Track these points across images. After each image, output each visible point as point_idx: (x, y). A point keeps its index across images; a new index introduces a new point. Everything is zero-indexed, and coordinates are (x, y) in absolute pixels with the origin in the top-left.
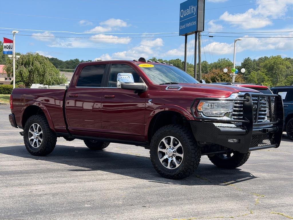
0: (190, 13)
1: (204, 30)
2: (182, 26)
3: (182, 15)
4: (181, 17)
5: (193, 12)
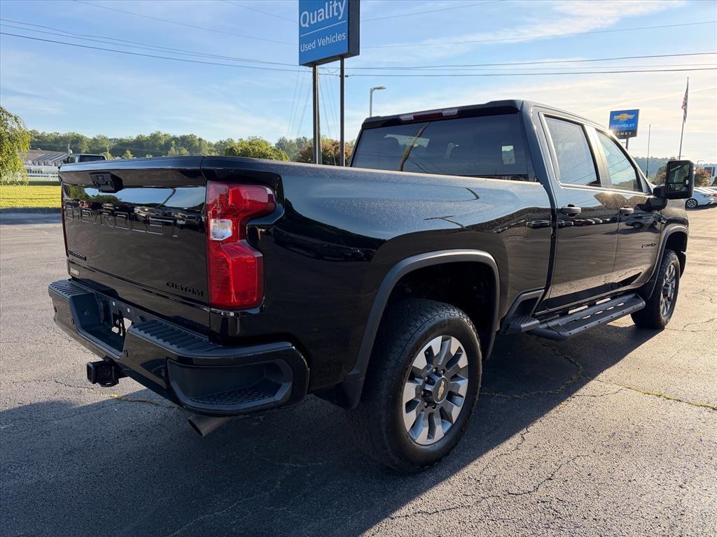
1: (359, 53)
2: (305, 46)
3: (304, 23)
5: (336, 14)
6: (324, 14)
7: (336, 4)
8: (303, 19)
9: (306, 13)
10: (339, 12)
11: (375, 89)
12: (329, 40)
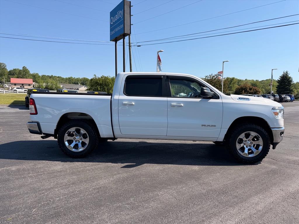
0: (118, 18)
2: (112, 32)
3: (112, 22)
4: (111, 23)
6: (117, 17)
7: (120, 12)
8: (111, 20)
9: (112, 18)
10: (121, 15)
11: (159, 51)
12: (118, 28)
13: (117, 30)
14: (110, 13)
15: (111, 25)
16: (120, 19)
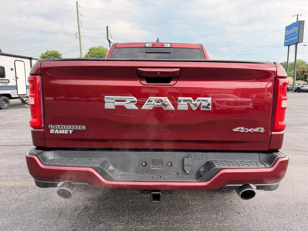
1: (302, 42)
2: (286, 41)
4: (286, 34)
5: (295, 31)
6: (292, 31)
7: (295, 28)
8: (286, 33)
9: (287, 31)
10: (296, 30)
12: (293, 39)
13: (291, 39)
14: (286, 27)
15: (286, 36)
16: (295, 32)
